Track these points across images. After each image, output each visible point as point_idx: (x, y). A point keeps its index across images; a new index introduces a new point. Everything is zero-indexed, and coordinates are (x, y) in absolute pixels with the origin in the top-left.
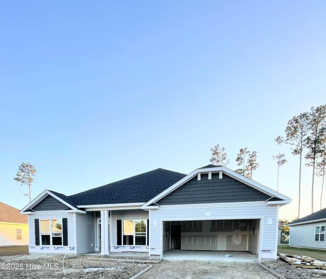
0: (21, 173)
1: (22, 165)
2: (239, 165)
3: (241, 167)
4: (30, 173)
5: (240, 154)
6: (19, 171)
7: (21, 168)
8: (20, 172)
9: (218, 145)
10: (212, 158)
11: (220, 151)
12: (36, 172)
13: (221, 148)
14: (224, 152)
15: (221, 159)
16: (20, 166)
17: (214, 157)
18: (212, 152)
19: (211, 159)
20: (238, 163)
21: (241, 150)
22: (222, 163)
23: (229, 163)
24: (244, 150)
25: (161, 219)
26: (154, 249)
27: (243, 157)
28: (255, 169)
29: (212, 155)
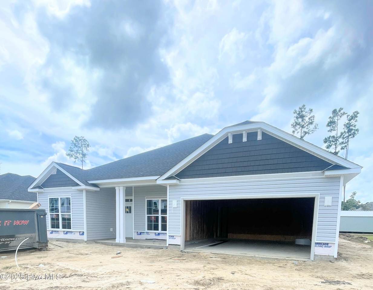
0: (74, 148)
1: (75, 139)
2: (330, 131)
3: (333, 133)
4: (83, 147)
5: (332, 116)
6: (72, 145)
7: (74, 142)
8: (72, 147)
9: (304, 106)
10: (294, 122)
11: (307, 114)
12: (89, 147)
13: (307, 110)
14: (312, 114)
15: (307, 124)
16: (73, 140)
17: (297, 121)
18: (296, 115)
19: (293, 124)
20: (329, 128)
21: (335, 112)
22: (307, 129)
23: (317, 129)
24: (338, 110)
25: (181, 198)
26: (173, 236)
27: (336, 121)
28: (354, 136)
29: (295, 118)
